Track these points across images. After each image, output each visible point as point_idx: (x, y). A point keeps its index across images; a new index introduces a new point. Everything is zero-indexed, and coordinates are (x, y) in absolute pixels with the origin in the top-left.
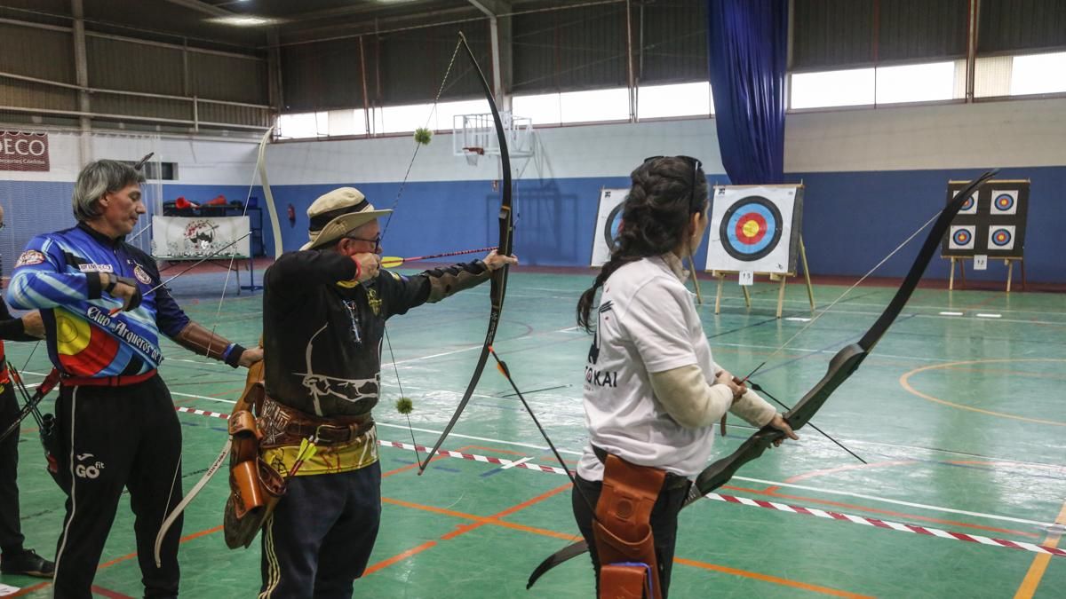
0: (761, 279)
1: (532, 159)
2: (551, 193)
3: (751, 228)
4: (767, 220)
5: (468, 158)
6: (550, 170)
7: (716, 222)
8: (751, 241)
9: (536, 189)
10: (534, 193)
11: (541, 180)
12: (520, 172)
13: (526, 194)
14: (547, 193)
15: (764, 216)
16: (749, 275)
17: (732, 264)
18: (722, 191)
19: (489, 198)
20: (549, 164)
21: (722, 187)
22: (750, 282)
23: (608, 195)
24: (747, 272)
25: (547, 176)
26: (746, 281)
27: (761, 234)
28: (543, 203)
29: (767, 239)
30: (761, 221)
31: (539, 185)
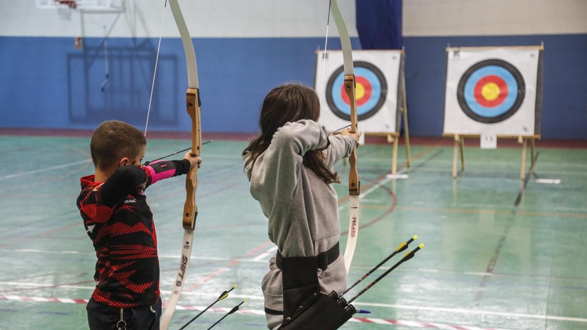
0: (505, 142)
1: (122, 16)
2: (146, 53)
3: (491, 91)
4: (508, 83)
5: (59, 10)
6: (146, 29)
7: (452, 85)
8: (492, 104)
9: (128, 48)
10: (127, 53)
11: (134, 39)
12: (108, 29)
13: (115, 53)
14: (141, 53)
15: (505, 79)
16: (492, 139)
17: (472, 128)
18: (456, 53)
19: (70, 56)
20: (143, 21)
21: (456, 49)
22: (493, 145)
23: (326, 56)
24: (489, 135)
25: (141, 34)
26: (488, 143)
27: (502, 96)
28: (137, 63)
29: (509, 102)
30: (501, 84)
31: (131, 44)
